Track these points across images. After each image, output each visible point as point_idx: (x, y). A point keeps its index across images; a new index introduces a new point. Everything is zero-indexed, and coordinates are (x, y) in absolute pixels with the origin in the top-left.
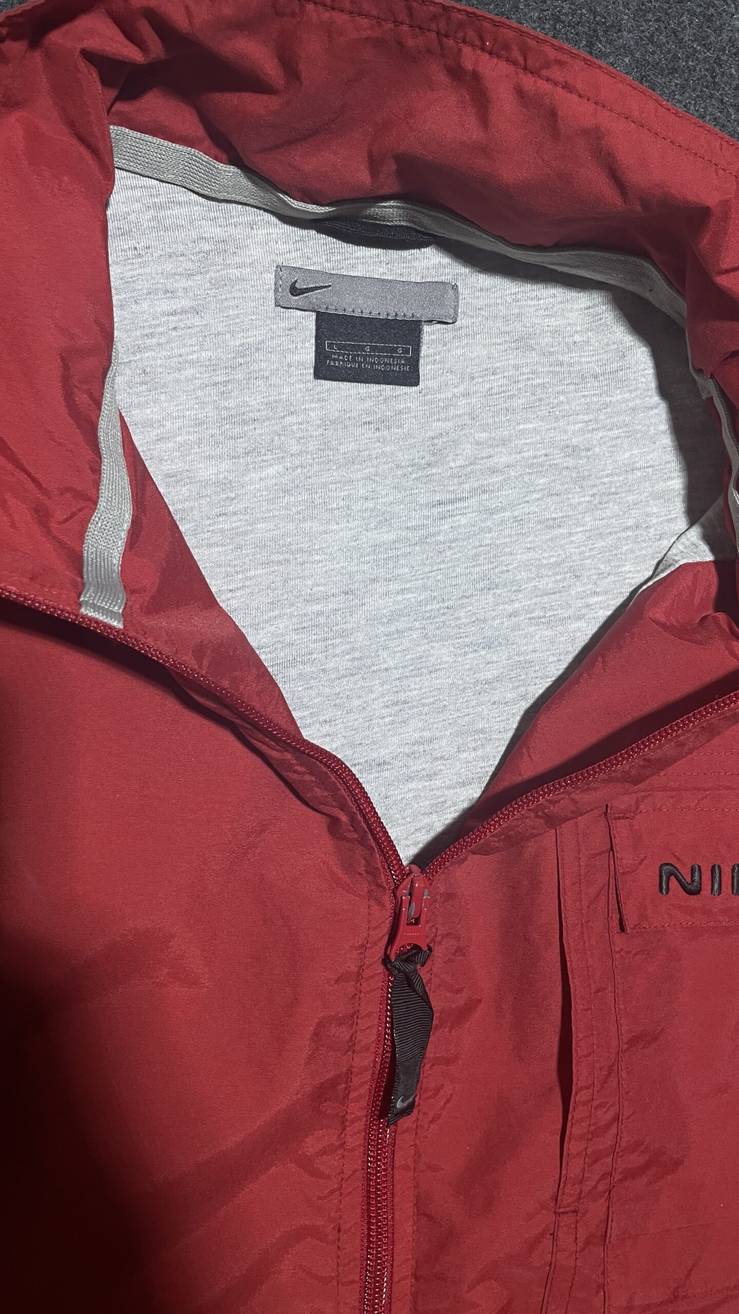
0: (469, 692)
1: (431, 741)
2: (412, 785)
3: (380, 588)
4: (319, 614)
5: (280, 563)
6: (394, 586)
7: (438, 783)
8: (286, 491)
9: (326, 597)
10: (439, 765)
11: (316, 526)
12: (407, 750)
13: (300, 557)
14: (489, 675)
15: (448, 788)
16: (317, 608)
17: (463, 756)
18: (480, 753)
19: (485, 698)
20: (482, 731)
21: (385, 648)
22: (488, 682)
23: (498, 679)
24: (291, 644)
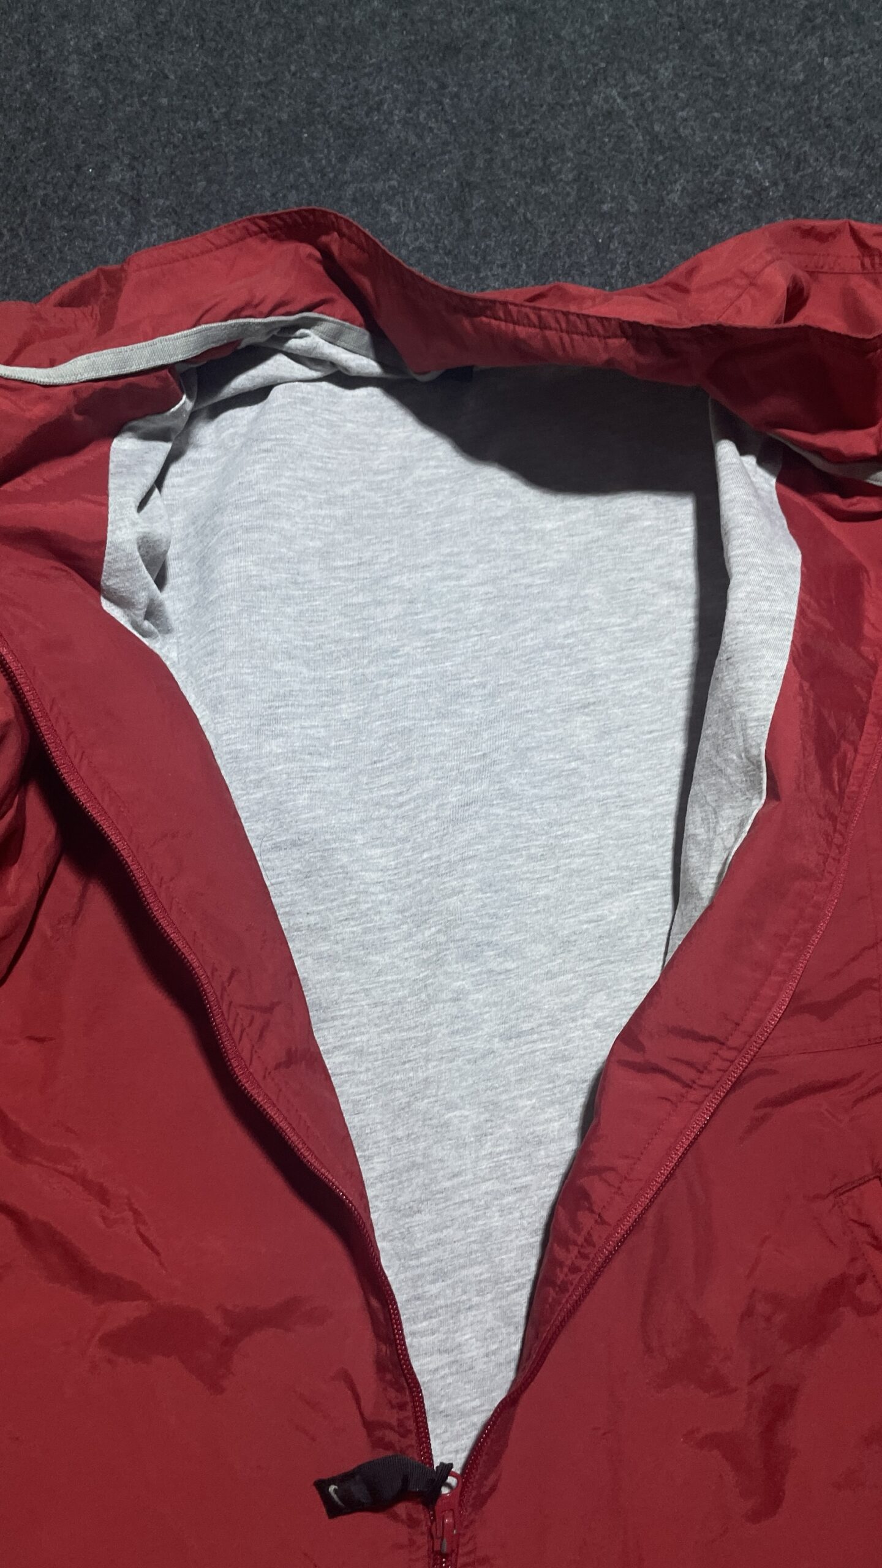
0: (484, 525)
1: (458, 554)
2: (447, 583)
3: (423, 464)
4: (383, 481)
5: (359, 450)
6: (432, 463)
7: (464, 582)
8: (367, 409)
9: (387, 472)
10: (464, 571)
11: (383, 431)
12: (442, 559)
13: (372, 448)
14: (499, 514)
15: (471, 586)
16: (380, 478)
17: (481, 566)
18: (492, 563)
19: (495, 528)
20: (494, 550)
21: (426, 501)
22: (498, 518)
23: (505, 516)
24: (363, 497)
